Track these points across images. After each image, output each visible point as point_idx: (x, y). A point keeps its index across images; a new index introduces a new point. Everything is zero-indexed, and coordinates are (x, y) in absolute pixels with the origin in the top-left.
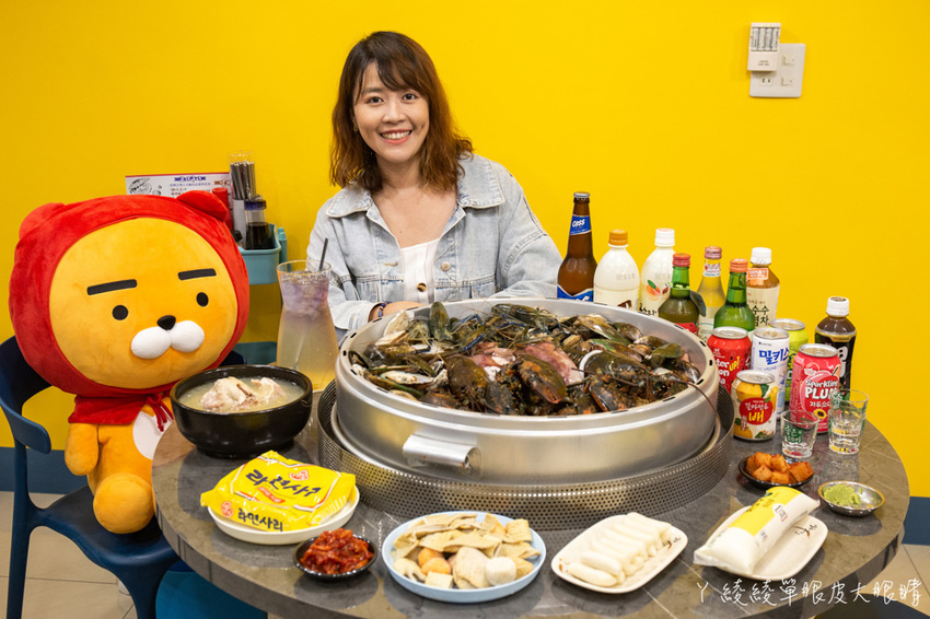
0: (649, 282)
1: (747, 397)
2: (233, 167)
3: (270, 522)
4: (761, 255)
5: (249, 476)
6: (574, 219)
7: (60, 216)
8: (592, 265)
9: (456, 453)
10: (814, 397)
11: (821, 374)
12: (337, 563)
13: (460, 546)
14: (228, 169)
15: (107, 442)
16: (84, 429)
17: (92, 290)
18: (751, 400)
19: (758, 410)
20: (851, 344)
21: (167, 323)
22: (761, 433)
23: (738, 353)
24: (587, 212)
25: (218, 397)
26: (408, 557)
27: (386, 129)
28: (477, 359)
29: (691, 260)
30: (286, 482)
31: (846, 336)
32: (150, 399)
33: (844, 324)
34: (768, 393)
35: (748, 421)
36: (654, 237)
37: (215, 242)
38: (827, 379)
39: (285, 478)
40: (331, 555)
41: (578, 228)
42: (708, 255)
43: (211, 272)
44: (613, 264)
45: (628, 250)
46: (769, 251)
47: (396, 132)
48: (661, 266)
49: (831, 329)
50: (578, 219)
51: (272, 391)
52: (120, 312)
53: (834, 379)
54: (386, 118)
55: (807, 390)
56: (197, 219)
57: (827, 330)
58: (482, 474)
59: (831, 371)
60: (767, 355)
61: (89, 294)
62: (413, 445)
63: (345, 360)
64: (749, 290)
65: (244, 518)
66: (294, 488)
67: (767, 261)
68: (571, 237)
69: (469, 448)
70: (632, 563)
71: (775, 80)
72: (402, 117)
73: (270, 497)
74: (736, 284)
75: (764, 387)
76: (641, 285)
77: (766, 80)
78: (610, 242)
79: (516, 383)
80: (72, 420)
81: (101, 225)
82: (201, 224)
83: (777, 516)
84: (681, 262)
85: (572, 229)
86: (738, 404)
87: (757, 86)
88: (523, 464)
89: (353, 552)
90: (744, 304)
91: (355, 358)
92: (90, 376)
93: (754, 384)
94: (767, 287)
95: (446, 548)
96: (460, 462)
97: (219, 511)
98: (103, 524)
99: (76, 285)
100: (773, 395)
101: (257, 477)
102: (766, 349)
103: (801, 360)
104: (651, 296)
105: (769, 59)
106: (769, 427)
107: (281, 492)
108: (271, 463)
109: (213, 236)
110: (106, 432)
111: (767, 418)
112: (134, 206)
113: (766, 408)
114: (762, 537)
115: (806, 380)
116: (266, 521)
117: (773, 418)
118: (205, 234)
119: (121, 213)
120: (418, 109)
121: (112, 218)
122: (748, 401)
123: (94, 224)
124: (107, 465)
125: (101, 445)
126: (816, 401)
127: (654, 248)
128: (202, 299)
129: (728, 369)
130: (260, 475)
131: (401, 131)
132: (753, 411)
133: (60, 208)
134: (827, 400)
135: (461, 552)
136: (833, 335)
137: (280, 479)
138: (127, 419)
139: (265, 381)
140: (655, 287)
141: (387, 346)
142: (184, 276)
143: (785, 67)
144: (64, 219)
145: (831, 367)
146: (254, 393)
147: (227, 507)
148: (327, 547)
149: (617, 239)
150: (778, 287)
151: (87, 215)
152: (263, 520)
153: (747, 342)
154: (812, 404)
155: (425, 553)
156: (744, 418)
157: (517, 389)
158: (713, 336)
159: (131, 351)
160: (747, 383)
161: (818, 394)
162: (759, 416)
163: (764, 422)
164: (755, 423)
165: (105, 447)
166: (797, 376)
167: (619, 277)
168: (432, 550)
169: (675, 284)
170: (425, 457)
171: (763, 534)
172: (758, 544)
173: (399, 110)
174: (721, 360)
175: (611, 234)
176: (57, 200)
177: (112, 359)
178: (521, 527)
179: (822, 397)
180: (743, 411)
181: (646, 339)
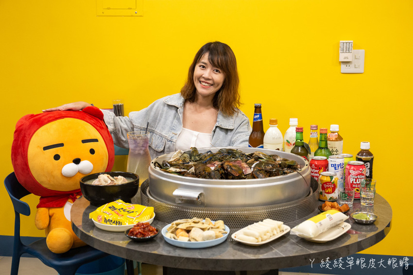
0: (287, 140)
1: (324, 182)
2: (115, 106)
3: (117, 223)
4: (334, 127)
5: (110, 207)
6: (255, 115)
7: (32, 119)
8: (263, 134)
9: (194, 194)
10: (354, 183)
11: (357, 172)
12: (143, 234)
13: (193, 227)
14: (112, 107)
15: (53, 215)
16: (43, 210)
17: (45, 148)
18: (326, 183)
19: (329, 187)
20: (371, 161)
21: (77, 161)
22: (331, 198)
23: (322, 166)
24: (260, 112)
25: (99, 181)
26: (172, 232)
27: (202, 80)
28: (208, 165)
29: (304, 129)
30: (125, 210)
31: (369, 158)
32: (71, 196)
33: (368, 153)
34: (333, 180)
35: (325, 193)
36: (289, 121)
37: (98, 128)
38: (360, 174)
39: (124, 209)
40: (140, 230)
41: (257, 119)
42: (312, 128)
43: (96, 140)
44: (271, 133)
45: (278, 127)
46: (338, 125)
47: (206, 83)
48: (292, 134)
49: (362, 155)
50: (257, 115)
51: (122, 180)
52: (57, 157)
53: (363, 175)
54: (203, 76)
55: (351, 180)
56: (90, 119)
57: (361, 155)
58: (205, 205)
59: (361, 171)
60: (334, 166)
61: (44, 150)
62: (177, 192)
63: (152, 165)
64: (328, 142)
65: (106, 222)
66: (128, 211)
67: (337, 130)
68: (254, 123)
69: (199, 193)
70: (265, 235)
71: (352, 65)
72: (210, 78)
73: (117, 214)
74: (323, 139)
75: (331, 177)
76: (284, 142)
77: (348, 66)
78: (270, 124)
79: (222, 171)
80: (38, 207)
81: (49, 121)
82: (92, 121)
83: (328, 218)
84: (299, 130)
85: (254, 119)
86: (321, 185)
87: (344, 68)
88: (222, 200)
89: (149, 231)
90: (327, 148)
91: (157, 164)
92: (45, 186)
93: (327, 176)
94: (337, 141)
95: (187, 228)
96: (195, 198)
97: (96, 219)
98: (50, 249)
99: (38, 147)
100: (335, 181)
101: (113, 208)
102: (334, 163)
103: (348, 167)
104: (288, 147)
105: (349, 57)
106: (335, 195)
107: (122, 212)
108: (119, 203)
109: (97, 126)
110: (53, 211)
111: (333, 190)
112: (63, 113)
113: (333, 186)
114: (319, 224)
115: (351, 175)
116: (115, 222)
117: (336, 191)
118: (94, 125)
119: (58, 116)
120: (219, 77)
121: (54, 118)
122: (324, 183)
123: (46, 121)
124: (53, 225)
125: (50, 217)
126: (355, 184)
127: (289, 126)
128: (92, 151)
129: (318, 173)
130: (114, 208)
131: (207, 83)
132: (327, 188)
133: (32, 116)
134: (359, 184)
135: (193, 229)
136: (363, 158)
137: (122, 209)
138: (61, 205)
139: (120, 177)
140: (289, 143)
141: (171, 162)
142: (84, 141)
143: (356, 60)
144: (34, 120)
145: (361, 169)
146: (114, 180)
147: (100, 218)
148: (139, 228)
149: (273, 122)
150: (342, 141)
151: (43, 118)
152: (114, 222)
153: (326, 161)
154: (354, 186)
155: (179, 230)
156: (324, 191)
157: (222, 173)
158: (312, 159)
159: (62, 174)
160: (324, 176)
161: (356, 181)
162: (330, 190)
163: (332, 193)
164: (328, 193)
165: (52, 218)
166: (347, 174)
167: (274, 138)
168: (182, 229)
169: (297, 140)
170: (181, 197)
171: (320, 223)
172: (317, 227)
173: (210, 74)
174: (315, 169)
175: (270, 120)
176: (31, 113)
177: (54, 178)
178: (220, 223)
179: (358, 183)
180: (323, 188)
181: (282, 159)
